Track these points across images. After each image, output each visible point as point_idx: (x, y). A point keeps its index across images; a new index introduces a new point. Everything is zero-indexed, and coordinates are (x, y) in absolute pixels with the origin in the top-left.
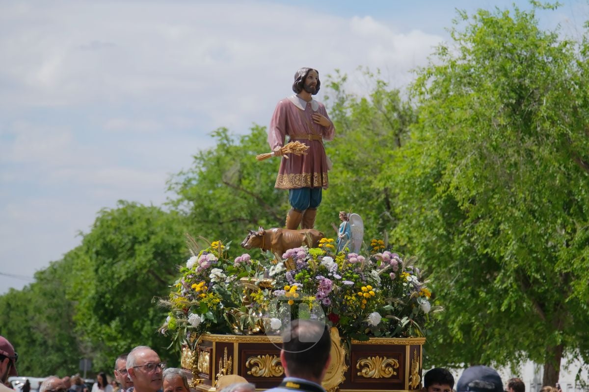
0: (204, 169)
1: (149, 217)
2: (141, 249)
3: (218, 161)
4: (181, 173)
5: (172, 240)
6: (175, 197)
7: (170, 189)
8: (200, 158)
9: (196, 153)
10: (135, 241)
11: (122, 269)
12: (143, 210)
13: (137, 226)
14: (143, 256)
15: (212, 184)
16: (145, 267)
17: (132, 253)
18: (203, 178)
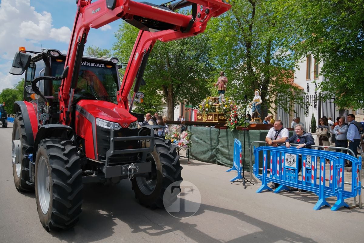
0: (20, 84)
1: (11, 90)
2: (10, 95)
3: (22, 83)
4: (16, 84)
5: (15, 94)
6: (15, 88)
7: (14, 87)
8: (19, 83)
9: (18, 82)
10: (9, 94)
11: (7, 98)
12: (10, 90)
13: (9, 92)
14: (11, 96)
15: (21, 86)
16: (11, 98)
17: (9, 96)
18: (20, 85)
